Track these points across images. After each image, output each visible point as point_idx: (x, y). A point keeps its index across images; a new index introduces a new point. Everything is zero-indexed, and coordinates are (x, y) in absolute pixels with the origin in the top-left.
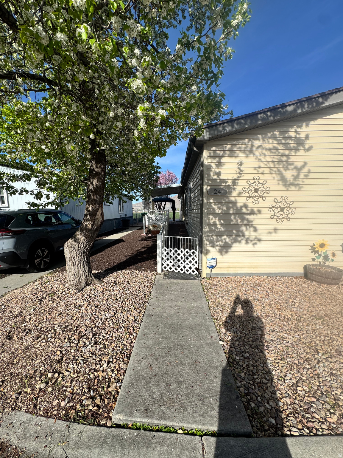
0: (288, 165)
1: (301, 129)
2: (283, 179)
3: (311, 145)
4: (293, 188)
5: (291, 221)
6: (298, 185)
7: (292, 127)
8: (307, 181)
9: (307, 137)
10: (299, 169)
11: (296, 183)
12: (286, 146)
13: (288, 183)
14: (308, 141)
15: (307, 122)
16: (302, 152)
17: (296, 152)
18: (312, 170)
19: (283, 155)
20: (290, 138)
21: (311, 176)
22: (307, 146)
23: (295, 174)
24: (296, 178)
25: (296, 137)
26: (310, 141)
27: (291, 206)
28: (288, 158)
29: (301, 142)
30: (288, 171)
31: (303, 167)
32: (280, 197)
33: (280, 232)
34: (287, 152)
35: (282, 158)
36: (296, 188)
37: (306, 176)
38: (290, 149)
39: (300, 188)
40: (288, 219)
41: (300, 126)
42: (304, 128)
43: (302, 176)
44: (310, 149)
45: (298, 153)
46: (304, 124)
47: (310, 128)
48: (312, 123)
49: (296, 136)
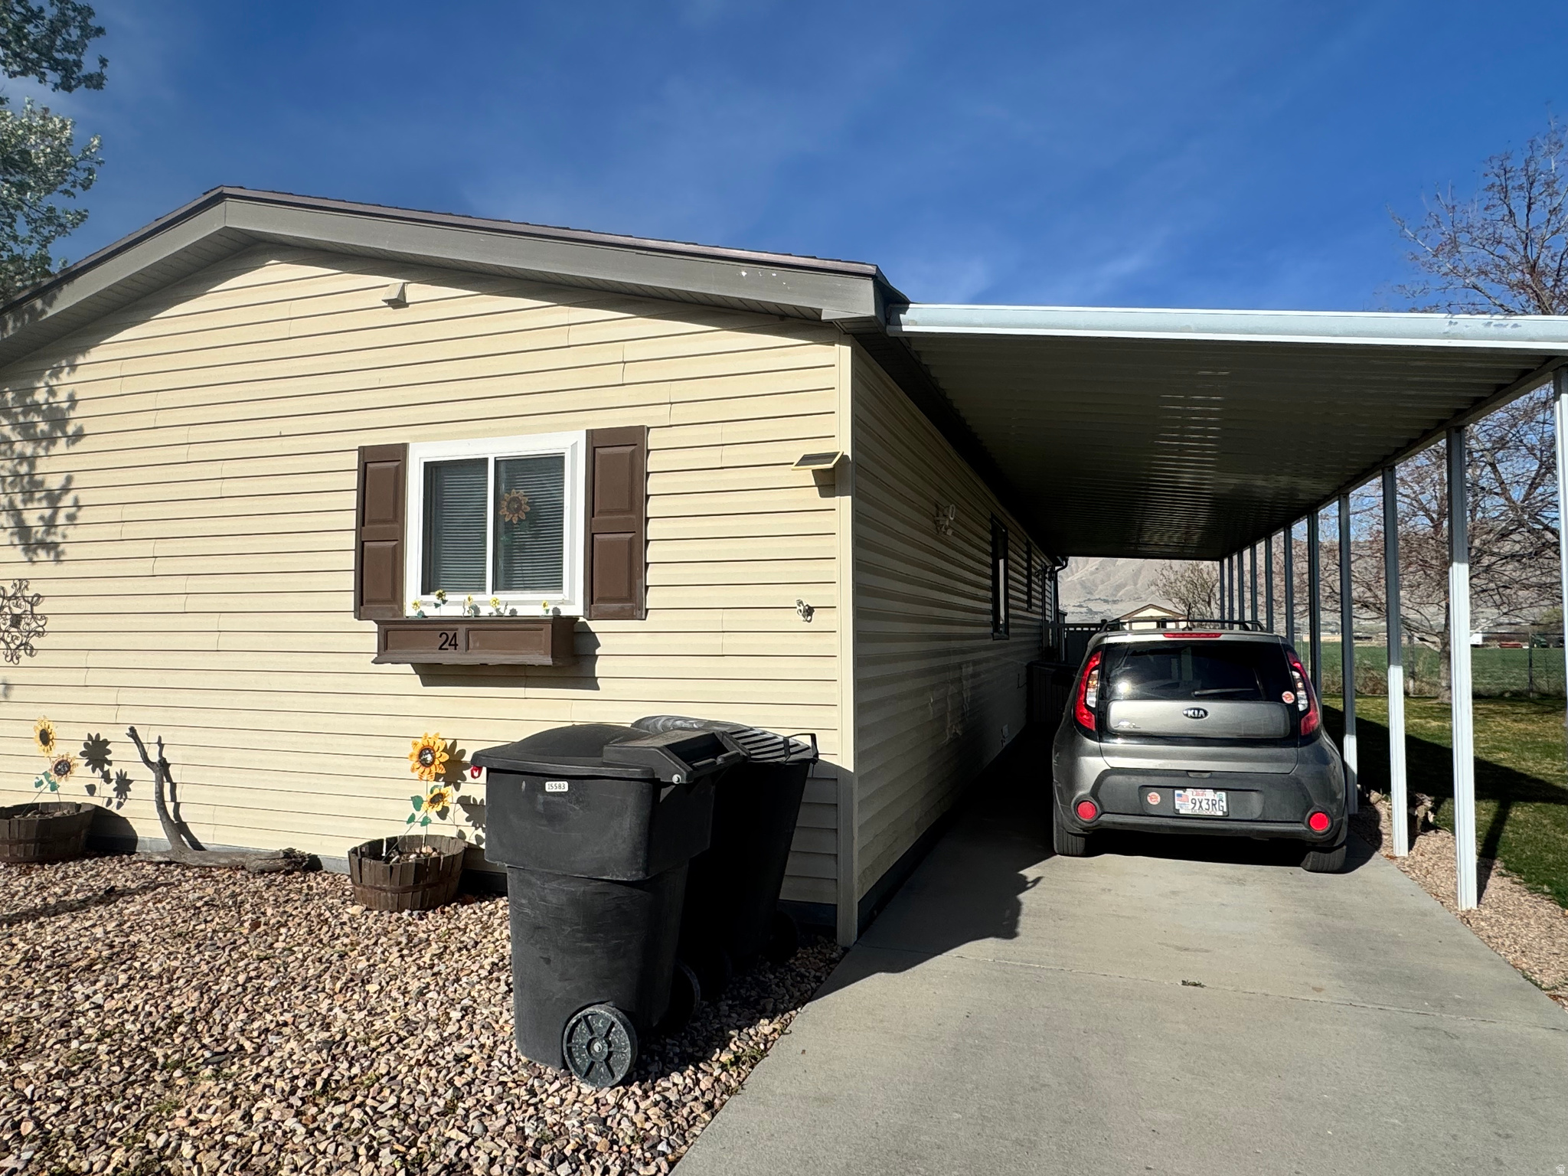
0: (31, 487)
1: (58, 378)
2: (23, 530)
3: (79, 422)
4: (42, 554)
5: (39, 659)
6: (54, 546)
7: (39, 376)
8: (73, 533)
9: (73, 401)
10: (53, 499)
11: (49, 539)
12: (27, 432)
13: (33, 541)
14: (72, 414)
15: (70, 358)
16: (61, 446)
17: (47, 449)
18: (85, 498)
19: (22, 458)
20: (36, 407)
21: (83, 516)
22: (71, 429)
23: (48, 513)
24: (50, 524)
25: (47, 402)
26: (80, 410)
27: (36, 610)
28: (32, 466)
29: (59, 416)
30: (29, 506)
31: (65, 489)
32: (11, 582)
33: (16, 694)
34: (29, 450)
35: (18, 467)
36: (48, 553)
37: (71, 518)
38: (36, 440)
39: (58, 555)
40: (32, 651)
41: (56, 374)
42: (64, 377)
43: (61, 519)
44: (79, 435)
45: (53, 451)
46: (64, 363)
47: (80, 374)
48: (80, 360)
49: (47, 400)
